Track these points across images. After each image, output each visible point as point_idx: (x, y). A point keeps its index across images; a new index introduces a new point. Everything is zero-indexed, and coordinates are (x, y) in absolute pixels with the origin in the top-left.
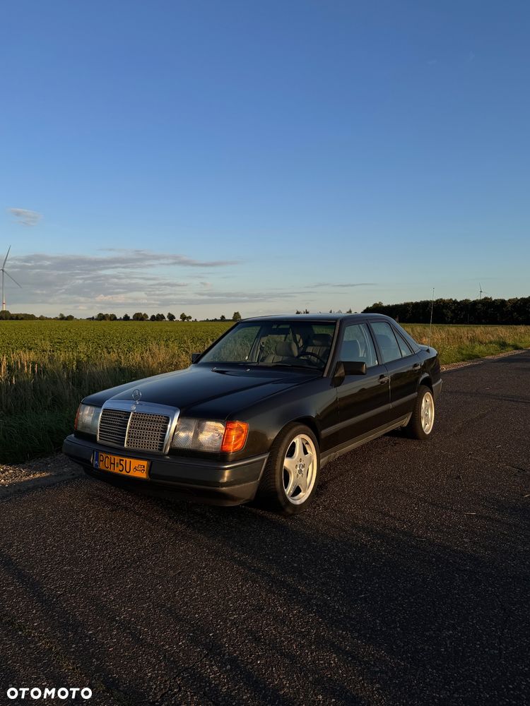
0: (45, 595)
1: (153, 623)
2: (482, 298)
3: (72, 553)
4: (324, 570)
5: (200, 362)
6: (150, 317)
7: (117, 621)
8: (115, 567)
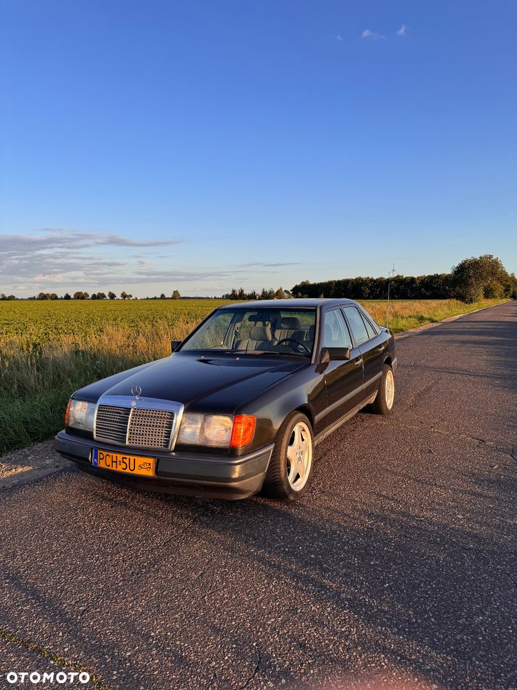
0: (68, 612)
1: (191, 636)
2: (395, 275)
3: (83, 559)
4: (342, 560)
5: (182, 349)
6: (90, 296)
7: (153, 637)
8: (133, 573)
